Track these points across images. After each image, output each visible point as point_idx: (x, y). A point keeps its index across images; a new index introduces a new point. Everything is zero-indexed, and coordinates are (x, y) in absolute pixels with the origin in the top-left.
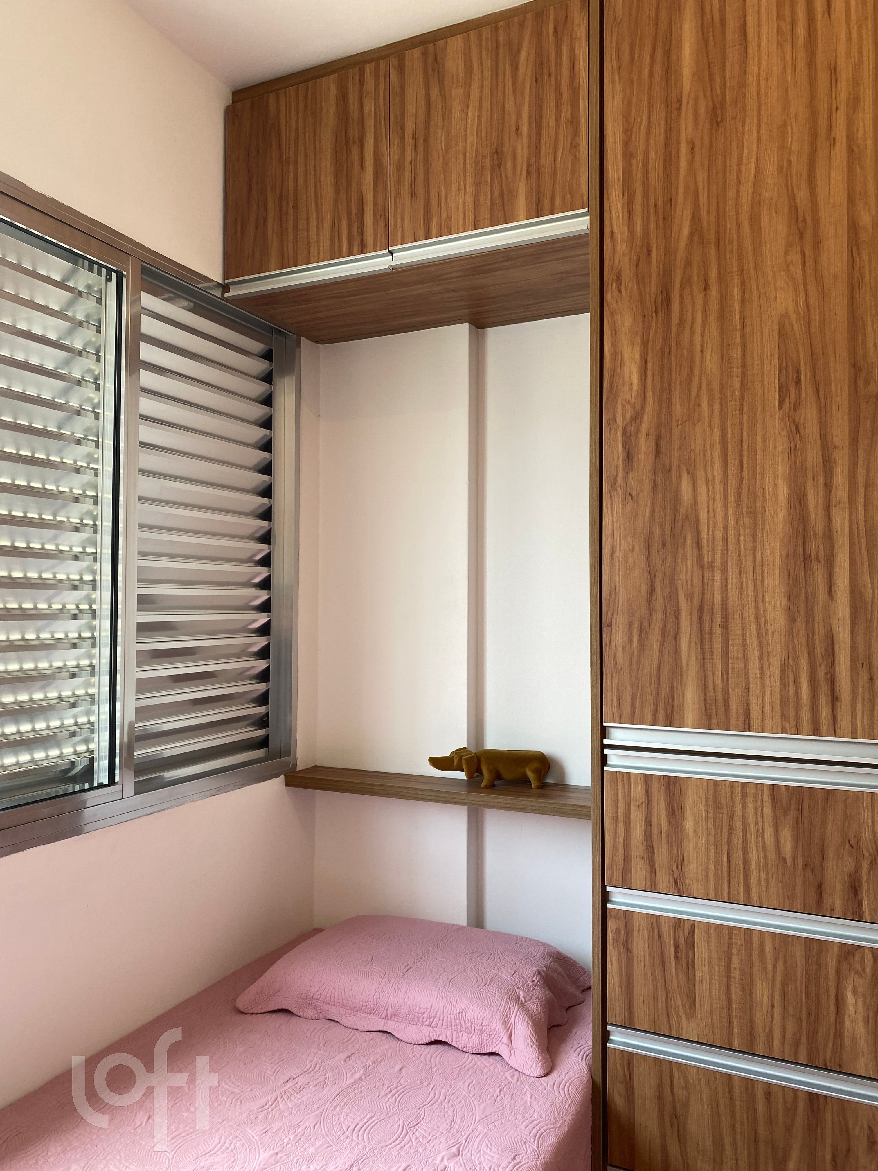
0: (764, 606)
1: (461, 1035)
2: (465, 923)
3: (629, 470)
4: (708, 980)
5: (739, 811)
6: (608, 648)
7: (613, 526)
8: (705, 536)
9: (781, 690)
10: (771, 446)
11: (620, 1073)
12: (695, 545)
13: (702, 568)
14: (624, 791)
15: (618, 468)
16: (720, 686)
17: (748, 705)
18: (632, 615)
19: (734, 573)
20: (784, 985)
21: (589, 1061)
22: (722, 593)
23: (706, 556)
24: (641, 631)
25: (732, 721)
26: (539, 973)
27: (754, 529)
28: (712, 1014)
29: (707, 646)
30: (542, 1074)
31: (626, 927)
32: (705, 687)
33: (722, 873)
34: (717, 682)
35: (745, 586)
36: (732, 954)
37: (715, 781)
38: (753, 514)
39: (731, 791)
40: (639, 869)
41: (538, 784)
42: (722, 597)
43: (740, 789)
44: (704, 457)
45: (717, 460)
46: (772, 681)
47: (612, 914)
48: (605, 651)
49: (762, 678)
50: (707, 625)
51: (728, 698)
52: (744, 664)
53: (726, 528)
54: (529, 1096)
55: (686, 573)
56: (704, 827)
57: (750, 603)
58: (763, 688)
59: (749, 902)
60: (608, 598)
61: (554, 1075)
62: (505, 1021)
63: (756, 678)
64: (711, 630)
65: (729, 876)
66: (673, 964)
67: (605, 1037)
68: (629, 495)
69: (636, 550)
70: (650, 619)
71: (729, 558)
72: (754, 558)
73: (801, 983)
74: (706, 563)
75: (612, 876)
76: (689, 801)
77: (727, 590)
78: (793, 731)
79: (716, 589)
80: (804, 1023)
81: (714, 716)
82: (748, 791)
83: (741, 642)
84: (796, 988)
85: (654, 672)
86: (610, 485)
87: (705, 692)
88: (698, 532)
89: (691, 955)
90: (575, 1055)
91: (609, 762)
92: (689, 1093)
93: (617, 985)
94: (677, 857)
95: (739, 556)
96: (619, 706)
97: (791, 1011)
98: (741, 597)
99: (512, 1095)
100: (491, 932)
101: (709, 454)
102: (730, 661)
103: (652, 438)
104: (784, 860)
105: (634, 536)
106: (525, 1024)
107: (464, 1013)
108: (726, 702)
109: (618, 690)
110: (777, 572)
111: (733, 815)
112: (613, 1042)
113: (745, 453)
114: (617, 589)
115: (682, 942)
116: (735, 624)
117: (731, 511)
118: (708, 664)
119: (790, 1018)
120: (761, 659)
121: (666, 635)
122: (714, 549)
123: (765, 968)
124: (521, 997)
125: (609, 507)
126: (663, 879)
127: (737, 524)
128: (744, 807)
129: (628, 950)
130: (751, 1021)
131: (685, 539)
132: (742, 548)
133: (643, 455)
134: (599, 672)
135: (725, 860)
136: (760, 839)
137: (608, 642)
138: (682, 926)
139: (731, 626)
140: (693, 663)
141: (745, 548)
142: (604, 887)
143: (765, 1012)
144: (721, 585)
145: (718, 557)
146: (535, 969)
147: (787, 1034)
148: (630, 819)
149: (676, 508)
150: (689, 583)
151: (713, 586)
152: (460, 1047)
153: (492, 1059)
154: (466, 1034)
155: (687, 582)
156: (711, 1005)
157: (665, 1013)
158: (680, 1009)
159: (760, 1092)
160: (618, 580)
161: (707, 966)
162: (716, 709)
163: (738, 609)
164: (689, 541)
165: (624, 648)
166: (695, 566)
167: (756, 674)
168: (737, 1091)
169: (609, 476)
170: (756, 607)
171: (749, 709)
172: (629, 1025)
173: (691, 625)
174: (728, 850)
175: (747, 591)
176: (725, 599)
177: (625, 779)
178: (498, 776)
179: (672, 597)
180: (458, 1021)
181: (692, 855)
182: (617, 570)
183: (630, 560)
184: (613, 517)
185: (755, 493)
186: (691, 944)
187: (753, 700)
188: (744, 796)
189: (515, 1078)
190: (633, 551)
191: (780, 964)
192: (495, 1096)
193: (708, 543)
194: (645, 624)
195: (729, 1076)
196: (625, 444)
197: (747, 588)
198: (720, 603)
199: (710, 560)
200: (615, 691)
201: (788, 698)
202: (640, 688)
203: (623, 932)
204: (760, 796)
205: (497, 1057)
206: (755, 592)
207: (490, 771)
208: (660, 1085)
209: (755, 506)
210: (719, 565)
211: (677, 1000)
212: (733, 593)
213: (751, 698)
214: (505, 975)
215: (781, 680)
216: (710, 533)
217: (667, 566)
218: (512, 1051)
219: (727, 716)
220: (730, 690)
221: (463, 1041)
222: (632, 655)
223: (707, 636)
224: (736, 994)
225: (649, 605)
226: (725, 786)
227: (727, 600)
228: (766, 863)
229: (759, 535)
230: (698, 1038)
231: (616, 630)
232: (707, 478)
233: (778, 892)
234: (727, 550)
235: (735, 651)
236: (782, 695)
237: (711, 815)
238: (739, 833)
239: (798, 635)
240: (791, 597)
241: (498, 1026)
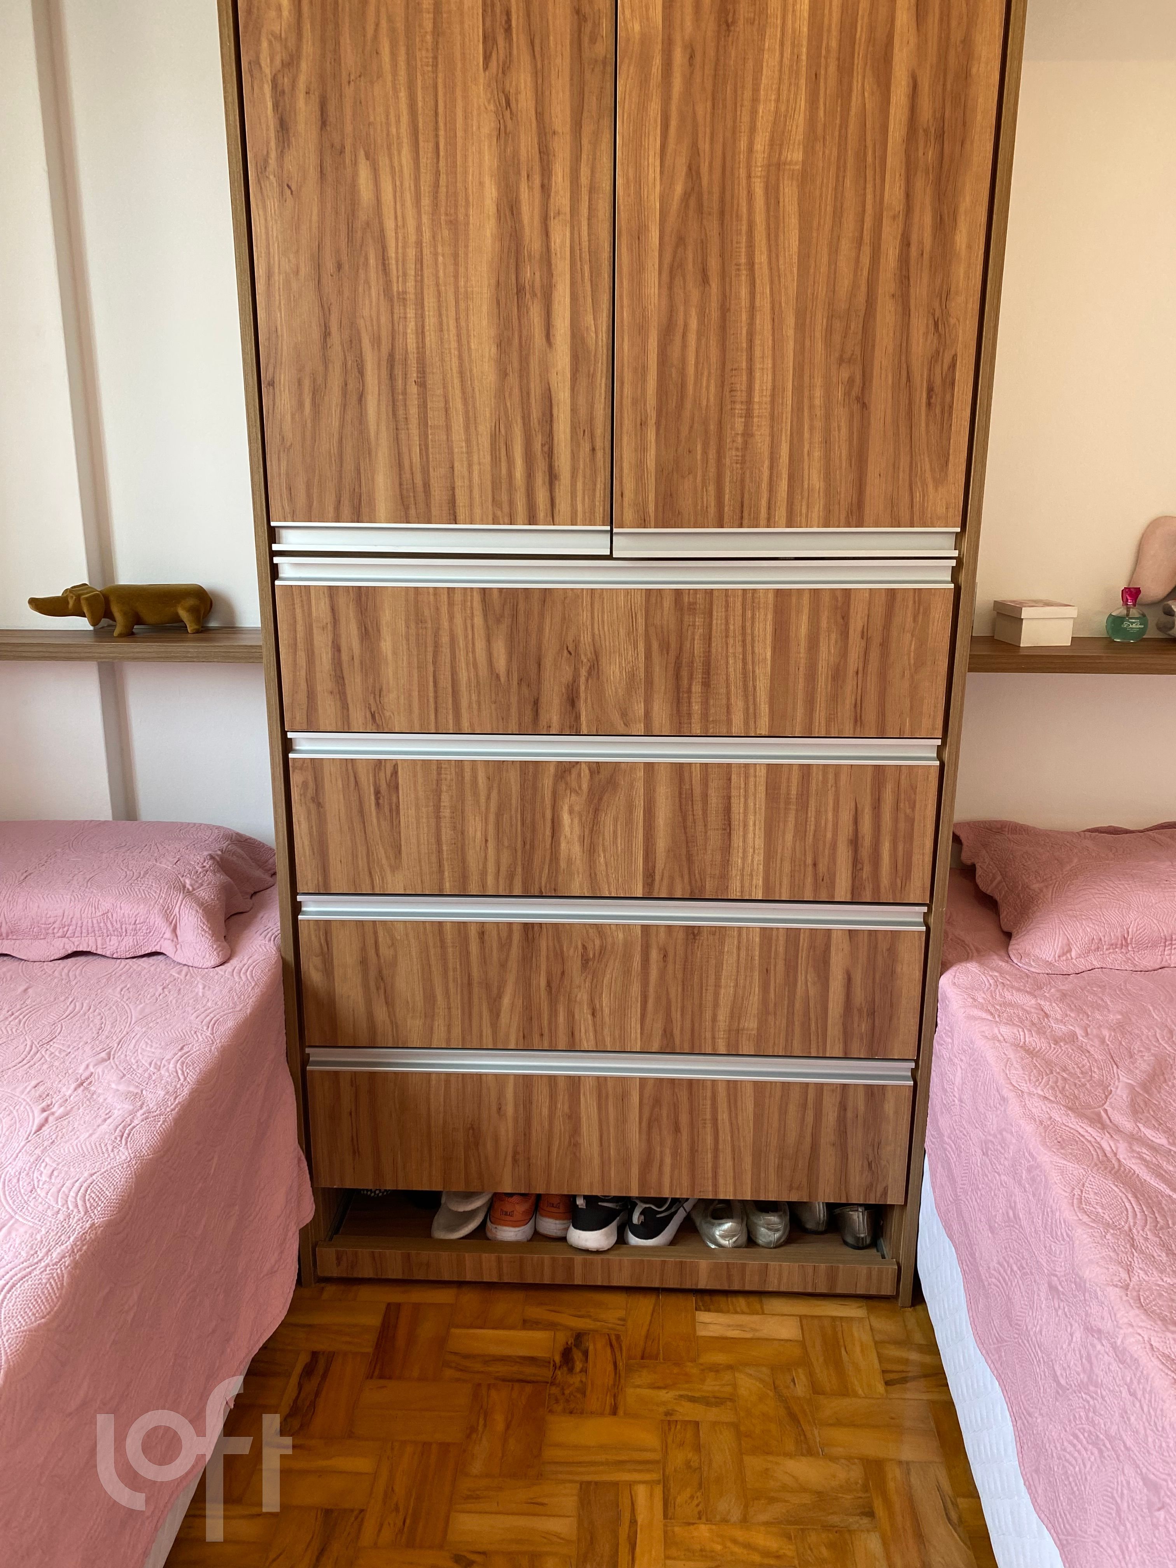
0: (470, 356)
1: (108, 939)
2: (110, 819)
3: (284, 147)
4: (415, 825)
5: (445, 624)
6: (271, 417)
7: (267, 233)
8: (393, 255)
9: (492, 469)
10: (475, 123)
11: (316, 944)
12: (380, 267)
13: (391, 300)
14: (303, 611)
15: (268, 143)
16: (418, 465)
17: (453, 489)
18: (301, 370)
19: (431, 309)
20: (499, 815)
21: (278, 941)
22: (417, 338)
23: (395, 284)
24: (314, 392)
25: (435, 511)
26: (212, 857)
27: (456, 246)
28: (420, 862)
29: (401, 412)
30: (218, 963)
31: (315, 778)
32: (400, 466)
33: (428, 700)
34: (414, 461)
35: (445, 327)
36: (441, 791)
37: (416, 588)
38: (453, 224)
39: (436, 600)
40: (327, 707)
41: (196, 627)
42: (417, 342)
43: (446, 596)
44: (388, 135)
45: (405, 140)
46: (481, 456)
47: (296, 764)
48: (267, 421)
49: (469, 453)
50: (400, 382)
51: (429, 480)
52: (447, 435)
53: (419, 244)
54: (201, 986)
55: (371, 309)
56: (405, 647)
57: (453, 351)
58: (470, 466)
59: (460, 729)
60: (267, 344)
61: (234, 962)
62: (167, 914)
63: (462, 453)
64: (405, 389)
65: (436, 703)
66: (374, 813)
67: (296, 908)
68: (286, 186)
69: (303, 271)
70: (326, 375)
71: (425, 287)
72: (457, 288)
73: (517, 811)
74: (395, 294)
75: (293, 718)
76: (386, 616)
77: (423, 332)
78: (507, 520)
79: (409, 331)
80: (519, 853)
81: (413, 506)
82: (456, 599)
83: (442, 405)
84: (511, 817)
85: (335, 450)
86: (259, 170)
87: (400, 474)
88: (384, 249)
89: (394, 799)
90: (260, 938)
91: (281, 575)
92: (396, 951)
93: (307, 848)
94: (374, 687)
95: (437, 285)
96: (291, 499)
97: (506, 843)
98: (442, 343)
99: (180, 990)
100: (146, 823)
101: (394, 130)
102: (430, 432)
103: (315, 98)
104: (498, 676)
105: (298, 251)
106: (194, 913)
107: (109, 914)
108: (427, 486)
109: (287, 474)
110: (485, 308)
111: (439, 629)
112: (305, 913)
113: (442, 133)
114: (279, 330)
115: (384, 787)
116: (434, 380)
117: (425, 219)
118: (403, 435)
119: (505, 850)
120: (467, 428)
121: (348, 396)
122: (405, 274)
123: (478, 801)
124: (188, 886)
125: (260, 204)
126: (358, 715)
127: (434, 237)
128: (451, 618)
129: (319, 805)
130: (464, 861)
131: (367, 259)
132: (441, 274)
133: (303, 126)
134: (260, 451)
135: (431, 684)
136: (470, 655)
137: (271, 411)
138: (383, 768)
139: (429, 383)
140: (384, 434)
141: (445, 274)
142: (284, 733)
143: (478, 849)
144: (416, 325)
145: (411, 284)
146: (206, 853)
147: (501, 869)
148: (312, 645)
149: (353, 211)
150: (375, 323)
151: (405, 327)
152: (108, 954)
153: (152, 960)
154: (115, 938)
155: (372, 320)
156: (419, 852)
157: (366, 869)
158: (384, 861)
159: (473, 933)
160: (281, 317)
161: (413, 809)
162: (414, 497)
163: (437, 359)
164: (372, 261)
165: (293, 416)
166: (382, 297)
167: (462, 447)
168: (449, 938)
169: (255, 156)
170: (460, 357)
171: (454, 495)
172: (324, 891)
173: (379, 383)
174: (434, 672)
175: (449, 335)
176: (421, 346)
177: (303, 594)
178: (138, 620)
179: (353, 343)
180: (102, 925)
181: (391, 682)
182: (277, 303)
183: (295, 285)
184: (266, 220)
185: (455, 194)
186: (394, 786)
187: (458, 483)
188: (451, 604)
189: (184, 973)
190: (297, 273)
191: (494, 794)
192: (157, 994)
193: (397, 265)
194: (320, 380)
195: (440, 923)
196: (276, 106)
197: (448, 330)
198: (415, 351)
199: (400, 290)
200: (283, 477)
201: (500, 478)
202: (317, 472)
203: (311, 784)
204: (469, 603)
205: (160, 957)
206: (459, 336)
207: (125, 614)
208: (364, 949)
209: (456, 213)
210: (412, 297)
211: (381, 853)
212: (431, 338)
213: (456, 480)
214: (166, 865)
215: (492, 455)
216: (400, 251)
217: (345, 298)
218: (178, 946)
219: (428, 505)
220: (431, 470)
221: (111, 946)
222: (304, 426)
223: (401, 397)
224: (447, 834)
225: (324, 355)
226: (429, 593)
227: (424, 347)
228: (478, 682)
229: (461, 253)
230: (405, 890)
231: (280, 390)
232: (392, 167)
233: (491, 714)
234: (422, 276)
235: (435, 417)
236: (493, 476)
237: (413, 631)
238: (446, 650)
239: (510, 395)
240: (502, 344)
241: (158, 921)
